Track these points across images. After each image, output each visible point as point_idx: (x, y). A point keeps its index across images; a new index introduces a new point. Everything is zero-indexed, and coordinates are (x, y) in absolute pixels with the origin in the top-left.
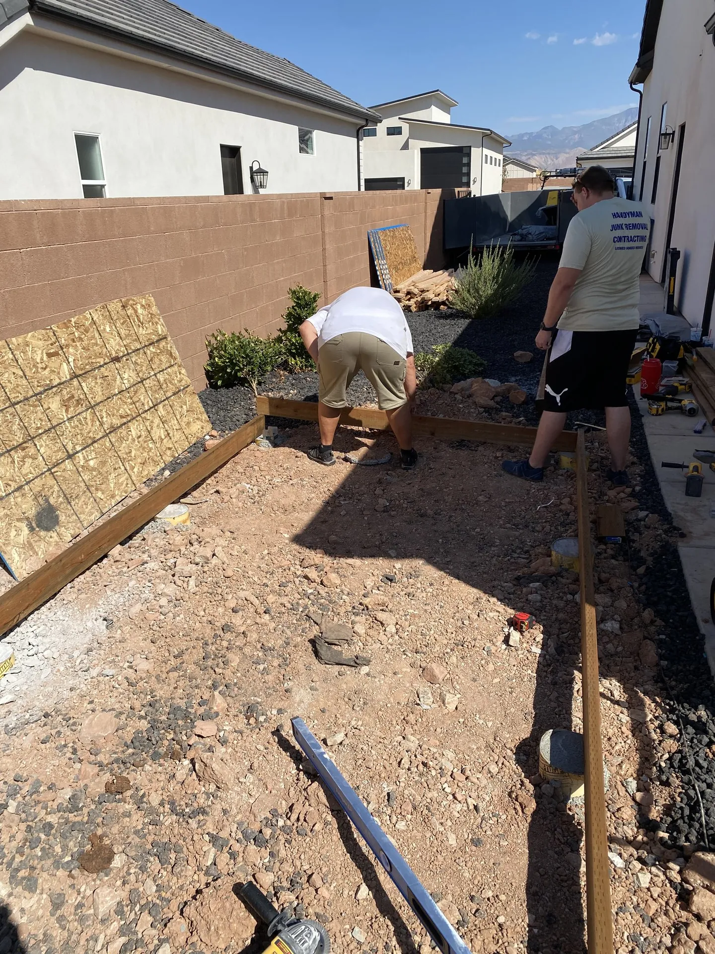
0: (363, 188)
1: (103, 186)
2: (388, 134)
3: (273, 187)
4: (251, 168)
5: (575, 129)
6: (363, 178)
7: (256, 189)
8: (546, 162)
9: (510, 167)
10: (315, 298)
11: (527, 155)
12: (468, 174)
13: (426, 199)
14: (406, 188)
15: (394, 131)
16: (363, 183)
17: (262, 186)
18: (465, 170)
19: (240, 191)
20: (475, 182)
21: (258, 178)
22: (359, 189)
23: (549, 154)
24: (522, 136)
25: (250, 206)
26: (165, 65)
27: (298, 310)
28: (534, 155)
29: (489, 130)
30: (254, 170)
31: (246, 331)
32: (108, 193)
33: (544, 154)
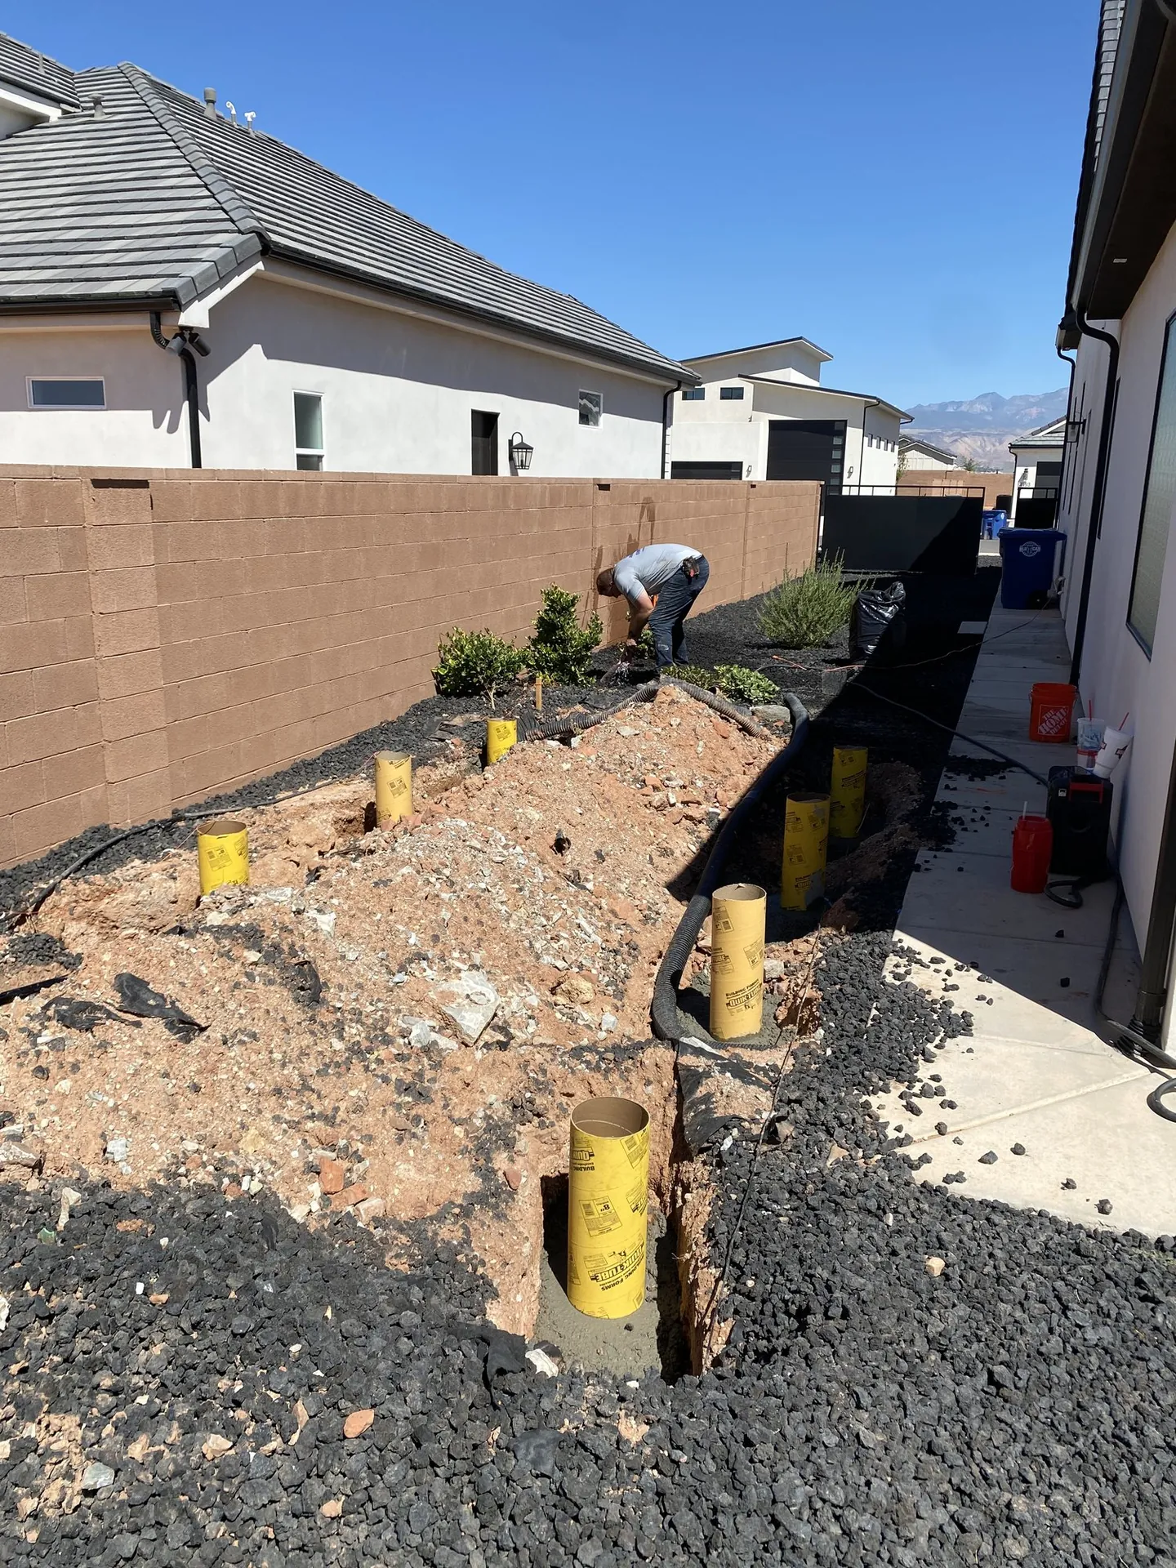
0: (668, 476)
1: (320, 457)
2: (722, 398)
3: (539, 468)
4: (511, 442)
5: (1032, 400)
6: (669, 460)
7: (514, 470)
8: (983, 447)
9: (912, 455)
10: (573, 601)
11: (952, 435)
12: (841, 461)
13: (748, 494)
14: (744, 478)
15: (729, 394)
16: (668, 468)
17: (523, 466)
18: (836, 455)
19: (494, 471)
20: (850, 473)
21: (518, 456)
22: (663, 477)
23: (988, 435)
24: (944, 406)
25: (504, 490)
26: (411, 313)
27: (552, 615)
28: (965, 435)
29: (875, 398)
30: (515, 444)
31: (487, 631)
32: (326, 466)
33: (980, 434)
